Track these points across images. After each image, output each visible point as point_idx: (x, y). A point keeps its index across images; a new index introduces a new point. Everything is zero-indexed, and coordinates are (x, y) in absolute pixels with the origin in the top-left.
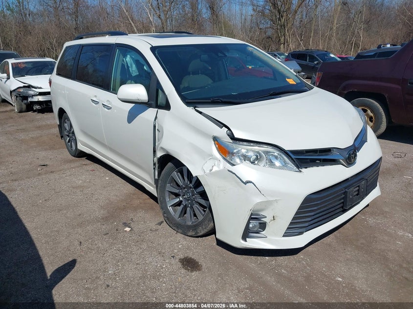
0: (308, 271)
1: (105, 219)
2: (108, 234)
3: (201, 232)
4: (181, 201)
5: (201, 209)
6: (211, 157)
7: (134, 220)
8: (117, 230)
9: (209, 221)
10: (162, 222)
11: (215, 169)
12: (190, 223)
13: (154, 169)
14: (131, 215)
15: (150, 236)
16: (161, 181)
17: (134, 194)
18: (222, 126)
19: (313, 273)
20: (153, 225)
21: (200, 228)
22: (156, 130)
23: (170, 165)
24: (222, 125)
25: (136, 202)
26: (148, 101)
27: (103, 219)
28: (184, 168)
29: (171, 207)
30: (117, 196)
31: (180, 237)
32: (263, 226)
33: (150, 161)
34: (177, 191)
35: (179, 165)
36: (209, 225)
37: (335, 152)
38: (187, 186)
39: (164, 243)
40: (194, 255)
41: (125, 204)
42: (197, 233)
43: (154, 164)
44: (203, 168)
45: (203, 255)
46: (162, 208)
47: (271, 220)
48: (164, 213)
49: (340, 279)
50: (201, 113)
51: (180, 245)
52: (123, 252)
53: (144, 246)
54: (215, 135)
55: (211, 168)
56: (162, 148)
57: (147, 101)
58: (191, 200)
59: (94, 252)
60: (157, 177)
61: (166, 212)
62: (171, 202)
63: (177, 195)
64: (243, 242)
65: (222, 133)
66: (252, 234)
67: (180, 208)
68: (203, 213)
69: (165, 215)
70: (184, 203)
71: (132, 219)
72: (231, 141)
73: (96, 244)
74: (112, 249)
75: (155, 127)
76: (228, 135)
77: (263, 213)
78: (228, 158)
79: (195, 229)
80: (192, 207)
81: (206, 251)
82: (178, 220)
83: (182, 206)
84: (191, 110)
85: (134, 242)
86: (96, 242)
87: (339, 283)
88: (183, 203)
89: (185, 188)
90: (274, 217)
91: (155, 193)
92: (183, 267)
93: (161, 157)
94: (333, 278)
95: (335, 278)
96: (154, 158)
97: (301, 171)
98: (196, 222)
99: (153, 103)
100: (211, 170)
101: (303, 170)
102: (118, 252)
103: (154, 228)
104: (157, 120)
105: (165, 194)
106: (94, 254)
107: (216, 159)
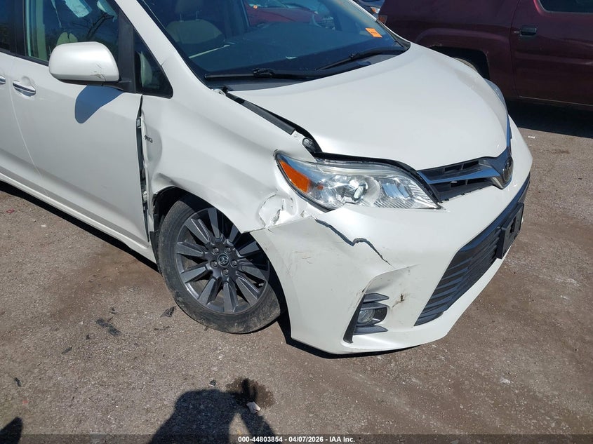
0: (452, 374)
1: (59, 316)
2: (70, 349)
3: (256, 326)
4: (211, 272)
5: (251, 283)
6: (275, 192)
7: (116, 311)
8: (88, 337)
9: (271, 307)
10: (173, 309)
11: (285, 217)
12: (231, 311)
13: (145, 212)
14: (109, 301)
15: (157, 342)
16: (165, 236)
17: (103, 255)
18: (293, 129)
19: (462, 376)
20: (156, 318)
21: (255, 319)
22: (143, 138)
23: (179, 205)
24: (290, 127)
25: (112, 271)
26: (120, 79)
27: (53, 316)
28: (209, 210)
29: (189, 285)
30: (71, 261)
31: (214, 335)
32: (382, 313)
33: (134, 197)
34: (200, 254)
35: (199, 206)
36: (271, 312)
37: (485, 164)
38: (219, 244)
39: (188, 353)
40: (251, 372)
41: (91, 277)
42: (248, 327)
43: (145, 204)
44: (257, 215)
45: (269, 369)
46: (172, 287)
47: (397, 303)
48: (177, 295)
49: (506, 381)
50: (240, 101)
51: (219, 354)
52: (111, 388)
53: (151, 367)
54: (280, 148)
55: (275, 215)
56: (162, 176)
57: (117, 79)
58: (229, 268)
59: (50, 399)
60: (151, 228)
61: (180, 294)
62: (187, 274)
63: (200, 261)
64: (346, 344)
65: (293, 143)
66: (363, 328)
67: (209, 285)
68: (257, 291)
69: (180, 299)
70: (216, 275)
71: (113, 310)
72: (314, 160)
73: (51, 378)
74: (86, 383)
75: (139, 131)
76: (307, 147)
77: (382, 292)
78: (309, 194)
79: (245, 322)
80: (233, 282)
81: (271, 359)
82: (209, 306)
83: (213, 281)
84: (216, 96)
85: (128, 361)
86: (50, 373)
87: (507, 389)
88: (214, 275)
89: (214, 248)
90: (402, 296)
91: (151, 256)
92: (239, 403)
93: (160, 193)
94: (495, 380)
95: (498, 379)
96: (143, 192)
97: (439, 208)
98: (244, 307)
99: (131, 81)
100: (276, 219)
101: (444, 204)
102: (101, 388)
103: (161, 322)
104: (142, 118)
105: (174, 260)
106: (50, 402)
107: (284, 195)
